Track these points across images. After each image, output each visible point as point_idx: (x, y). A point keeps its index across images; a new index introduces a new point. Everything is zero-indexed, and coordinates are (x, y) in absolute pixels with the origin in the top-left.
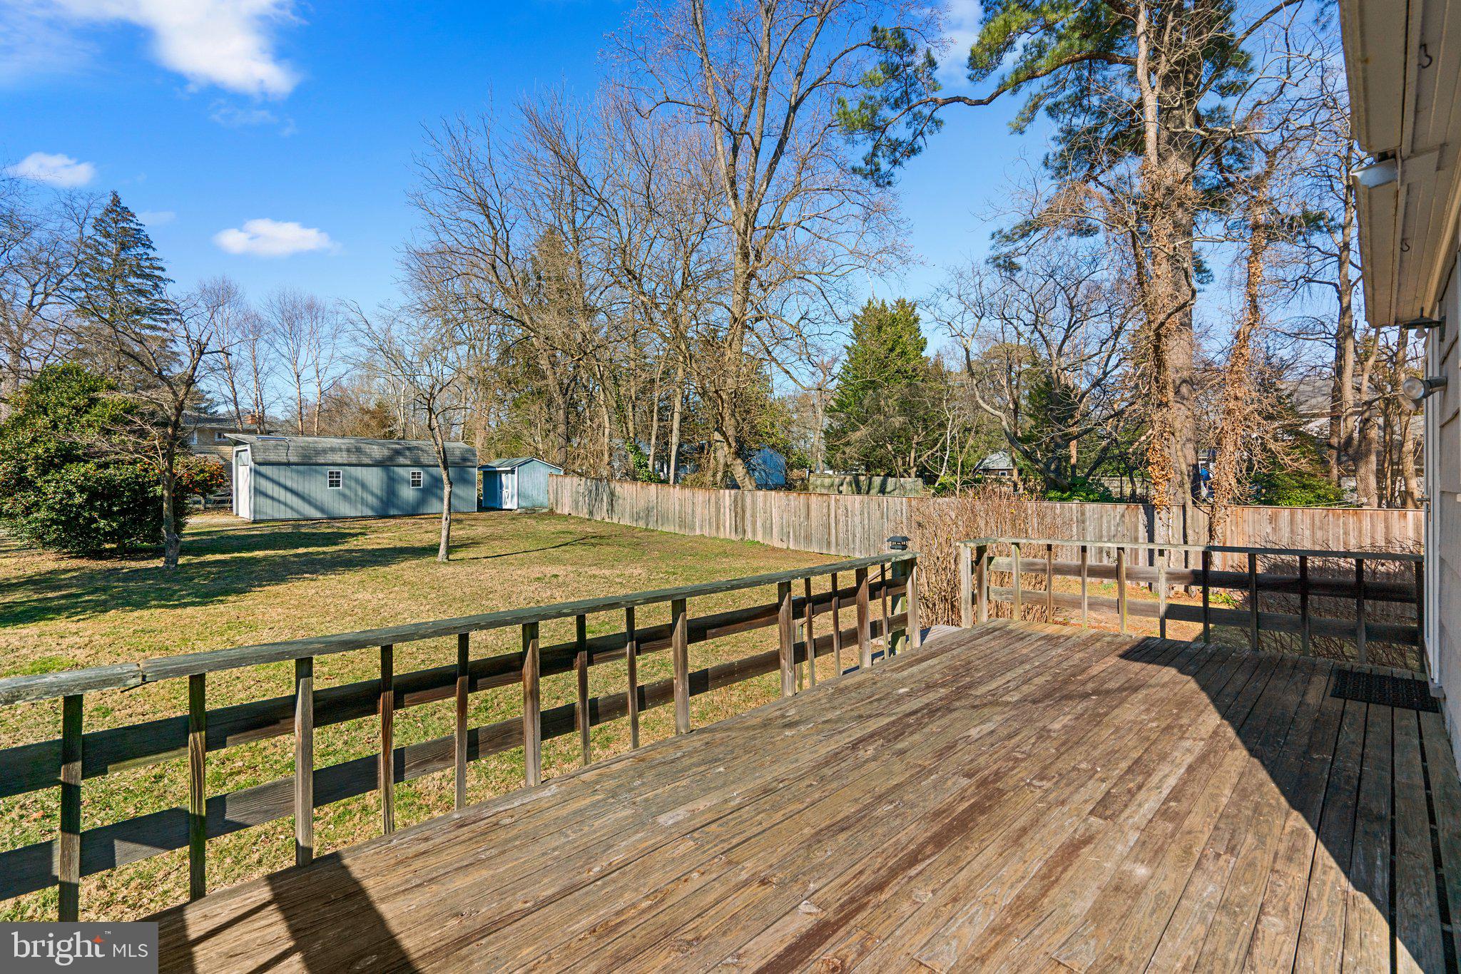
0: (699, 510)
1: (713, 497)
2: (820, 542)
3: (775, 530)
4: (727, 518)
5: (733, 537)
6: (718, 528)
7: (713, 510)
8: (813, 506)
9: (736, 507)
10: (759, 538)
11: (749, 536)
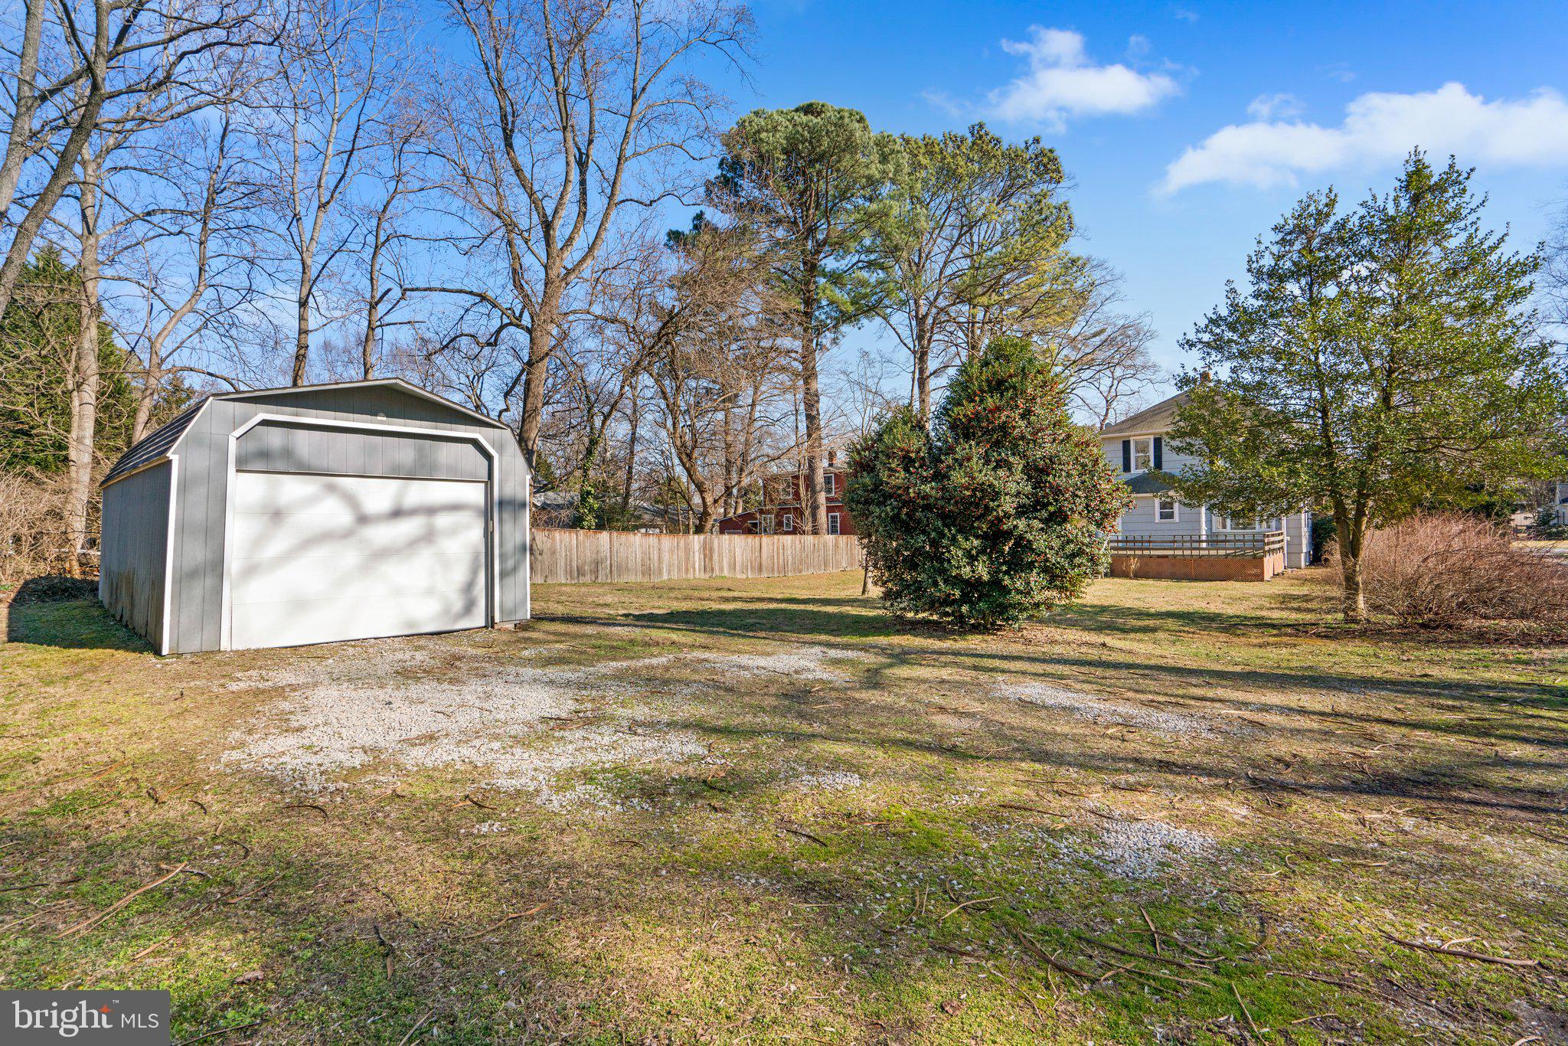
0: (666, 557)
1: (682, 543)
2: (767, 570)
3: (737, 568)
4: (697, 558)
5: (702, 576)
6: (687, 570)
7: (682, 554)
8: (764, 545)
9: (704, 550)
10: (726, 573)
11: (717, 572)
